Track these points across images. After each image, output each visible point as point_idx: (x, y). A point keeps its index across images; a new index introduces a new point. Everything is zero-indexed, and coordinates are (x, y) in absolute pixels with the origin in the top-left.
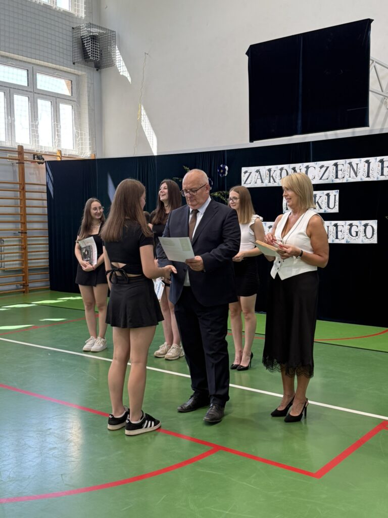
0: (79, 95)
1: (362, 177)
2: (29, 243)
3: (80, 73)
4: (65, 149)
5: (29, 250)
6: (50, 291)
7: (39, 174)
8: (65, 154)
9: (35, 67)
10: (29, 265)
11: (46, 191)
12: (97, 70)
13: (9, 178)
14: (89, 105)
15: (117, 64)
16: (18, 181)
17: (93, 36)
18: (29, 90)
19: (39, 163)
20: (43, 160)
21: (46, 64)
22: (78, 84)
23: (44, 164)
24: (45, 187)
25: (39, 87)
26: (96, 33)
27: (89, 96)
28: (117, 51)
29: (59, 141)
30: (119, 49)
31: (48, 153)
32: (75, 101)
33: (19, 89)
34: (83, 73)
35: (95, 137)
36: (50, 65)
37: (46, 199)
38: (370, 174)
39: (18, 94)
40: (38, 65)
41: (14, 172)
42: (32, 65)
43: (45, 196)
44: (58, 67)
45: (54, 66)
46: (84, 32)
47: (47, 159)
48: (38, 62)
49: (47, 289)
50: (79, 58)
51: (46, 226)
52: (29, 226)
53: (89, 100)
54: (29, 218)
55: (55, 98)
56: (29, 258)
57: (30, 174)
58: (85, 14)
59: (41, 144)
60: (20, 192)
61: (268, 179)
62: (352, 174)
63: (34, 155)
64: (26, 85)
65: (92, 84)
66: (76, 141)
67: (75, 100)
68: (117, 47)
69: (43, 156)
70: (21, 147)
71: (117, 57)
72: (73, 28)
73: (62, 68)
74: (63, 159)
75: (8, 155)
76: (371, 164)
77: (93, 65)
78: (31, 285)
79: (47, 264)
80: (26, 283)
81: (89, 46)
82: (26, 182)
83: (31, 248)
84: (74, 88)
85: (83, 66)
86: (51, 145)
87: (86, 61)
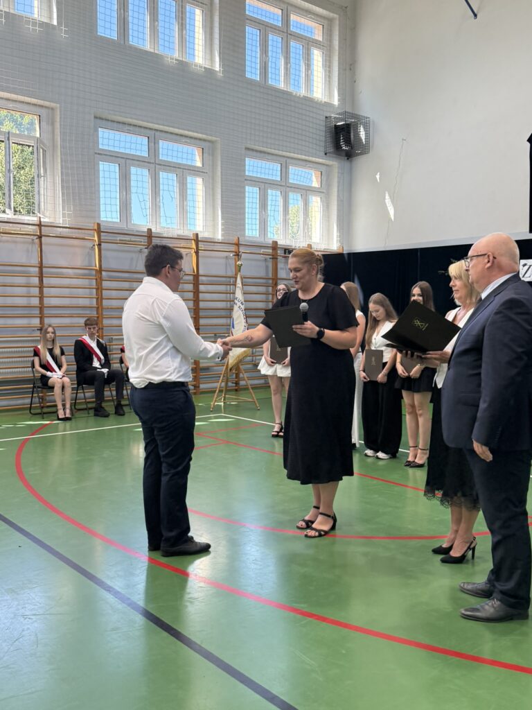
0: (329, 186)
3: (331, 163)
9: (288, 160)
12: (348, 159)
13: (263, 274)
14: (338, 196)
16: (270, 276)
17: (347, 124)
18: (283, 184)
21: (300, 156)
22: (328, 175)
25: (290, 181)
27: (338, 187)
32: (323, 192)
33: (273, 184)
34: (334, 163)
36: (303, 157)
39: (272, 189)
40: (292, 158)
41: (267, 267)
42: (285, 159)
44: (310, 158)
45: (307, 158)
48: (292, 155)
50: (331, 148)
53: (338, 191)
55: (304, 191)
57: (281, 269)
58: (339, 100)
60: (273, 287)
63: (285, 250)
64: (279, 180)
65: (342, 173)
67: (325, 191)
70: (275, 243)
72: (326, 117)
75: (262, 251)
77: (344, 154)
82: (279, 276)
84: (324, 178)
85: (334, 155)
87: (337, 151)
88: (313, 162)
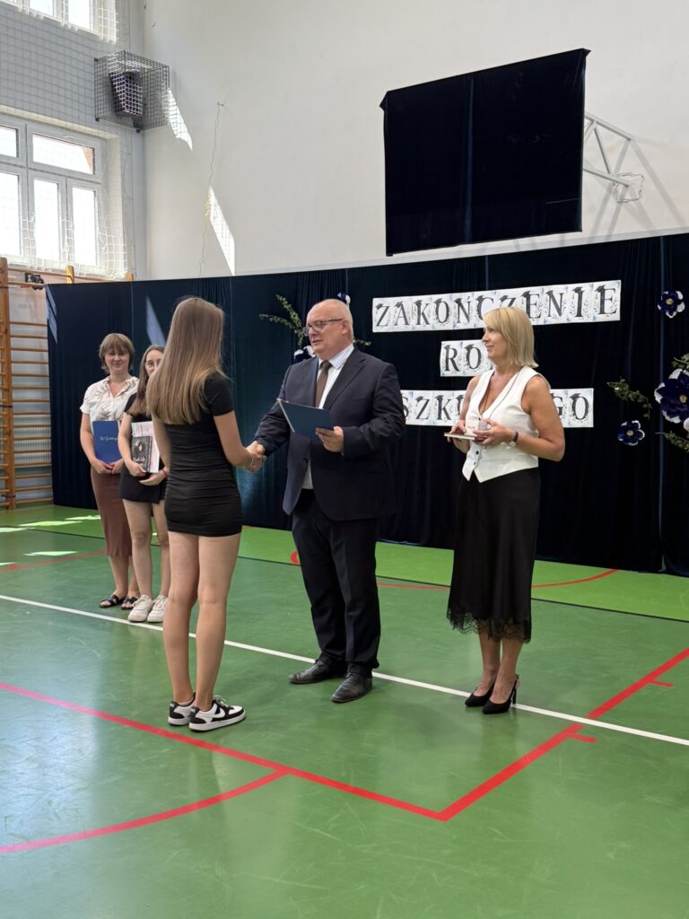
0: (107, 172)
1: (568, 317)
2: (15, 423)
3: (108, 136)
4: (81, 265)
5: (16, 436)
6: (53, 506)
7: (36, 306)
8: (80, 274)
9: (30, 125)
10: (17, 462)
11: (46, 335)
12: (138, 131)
14: (123, 190)
15: (171, 121)
17: (130, 73)
18: (20, 164)
19: (35, 288)
20: (43, 282)
21: (48, 119)
22: (105, 155)
23: (44, 289)
24: (46, 329)
25: (36, 159)
26: (135, 68)
27: (123, 175)
28: (172, 100)
29: (71, 250)
30: (175, 97)
31: (50, 271)
32: (97, 183)
33: (2, 163)
34: (114, 136)
35: (135, 246)
36: (56, 121)
37: (47, 348)
38: (582, 312)
40: (34, 121)
42: (26, 122)
43: (45, 344)
44: (69, 125)
45: (63, 123)
46: (115, 67)
47: (49, 280)
48: (34, 116)
49: (49, 503)
50: (106, 111)
51: (47, 395)
52: (16, 395)
53: (123, 183)
54: (16, 382)
55: (64, 178)
56: (16, 449)
57: (20, 306)
58: (117, 36)
59: (38, 255)
61: (416, 317)
62: (554, 311)
63: (27, 275)
64: (15, 156)
65: (129, 154)
66: (101, 250)
67: (100, 181)
68: (170, 92)
69: (42, 277)
70: (2, 261)
71: (171, 109)
72: (96, 60)
73: (76, 127)
74: (77, 281)
76: (584, 294)
77: (131, 123)
78: (19, 496)
79: (49, 460)
80: (11, 492)
81: (122, 90)
82: (11, 319)
83: (21, 433)
84: (98, 160)
85: (113, 124)
86: (56, 258)
87: (117, 116)
88: (75, 131)
